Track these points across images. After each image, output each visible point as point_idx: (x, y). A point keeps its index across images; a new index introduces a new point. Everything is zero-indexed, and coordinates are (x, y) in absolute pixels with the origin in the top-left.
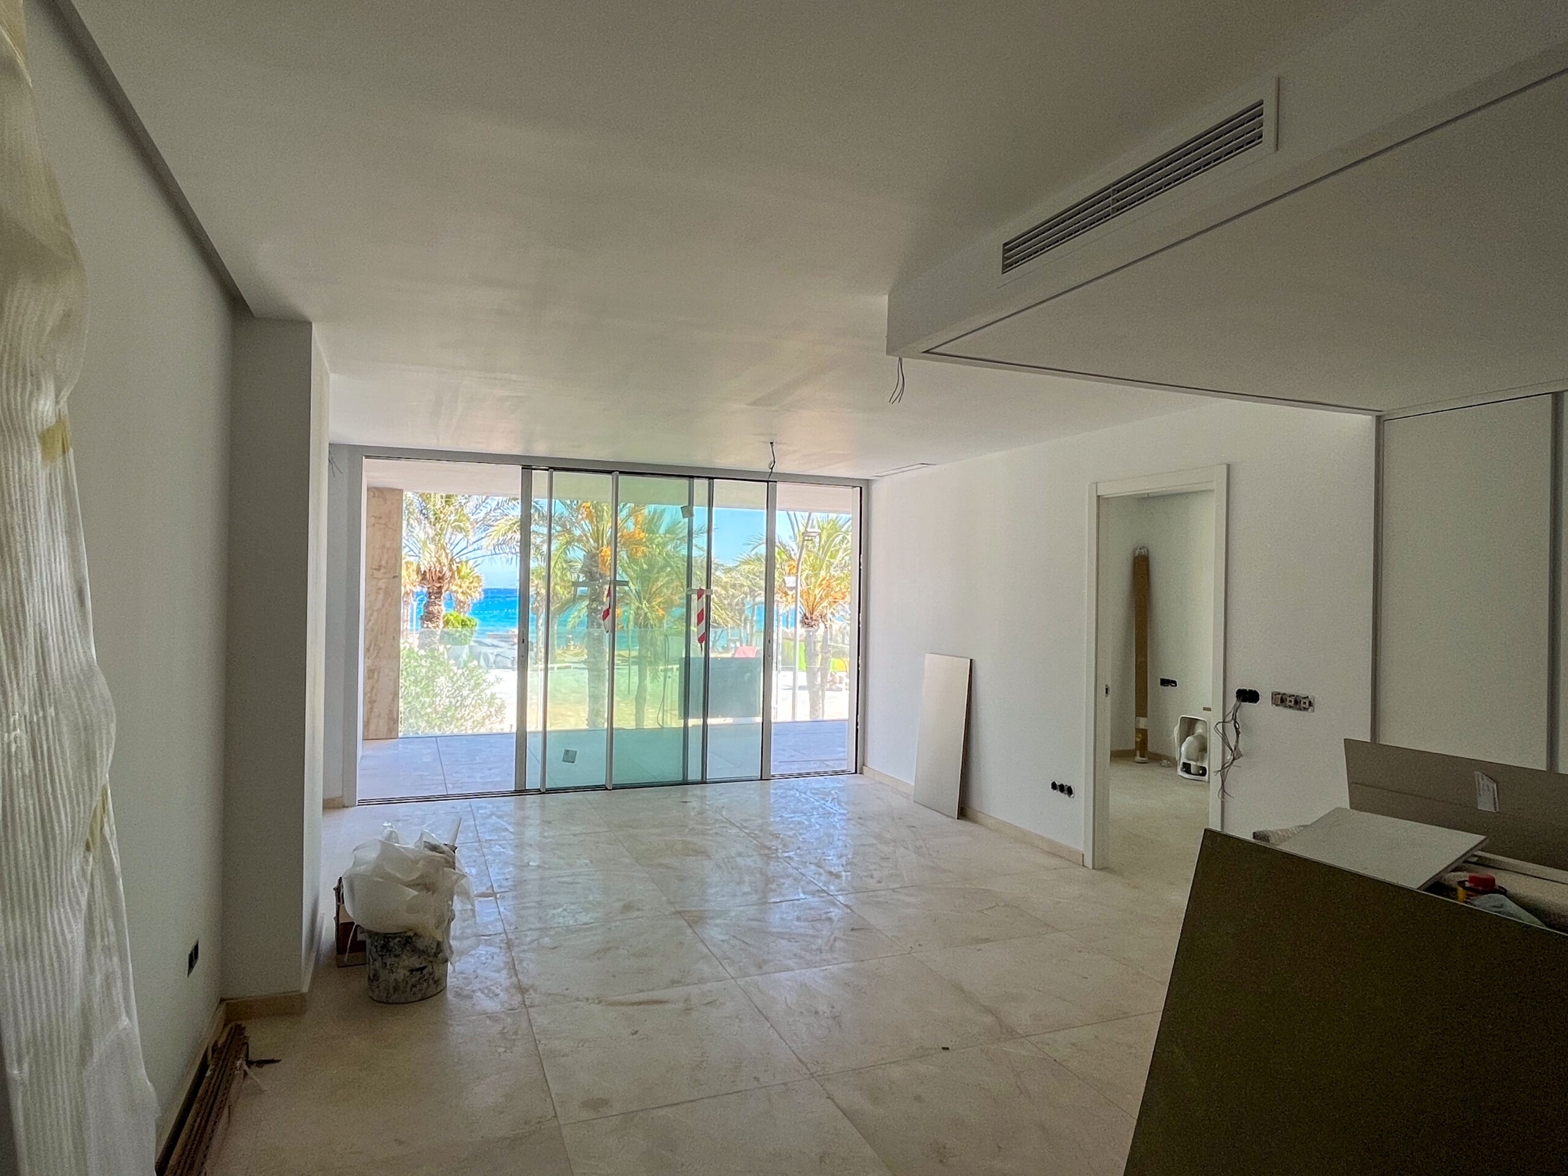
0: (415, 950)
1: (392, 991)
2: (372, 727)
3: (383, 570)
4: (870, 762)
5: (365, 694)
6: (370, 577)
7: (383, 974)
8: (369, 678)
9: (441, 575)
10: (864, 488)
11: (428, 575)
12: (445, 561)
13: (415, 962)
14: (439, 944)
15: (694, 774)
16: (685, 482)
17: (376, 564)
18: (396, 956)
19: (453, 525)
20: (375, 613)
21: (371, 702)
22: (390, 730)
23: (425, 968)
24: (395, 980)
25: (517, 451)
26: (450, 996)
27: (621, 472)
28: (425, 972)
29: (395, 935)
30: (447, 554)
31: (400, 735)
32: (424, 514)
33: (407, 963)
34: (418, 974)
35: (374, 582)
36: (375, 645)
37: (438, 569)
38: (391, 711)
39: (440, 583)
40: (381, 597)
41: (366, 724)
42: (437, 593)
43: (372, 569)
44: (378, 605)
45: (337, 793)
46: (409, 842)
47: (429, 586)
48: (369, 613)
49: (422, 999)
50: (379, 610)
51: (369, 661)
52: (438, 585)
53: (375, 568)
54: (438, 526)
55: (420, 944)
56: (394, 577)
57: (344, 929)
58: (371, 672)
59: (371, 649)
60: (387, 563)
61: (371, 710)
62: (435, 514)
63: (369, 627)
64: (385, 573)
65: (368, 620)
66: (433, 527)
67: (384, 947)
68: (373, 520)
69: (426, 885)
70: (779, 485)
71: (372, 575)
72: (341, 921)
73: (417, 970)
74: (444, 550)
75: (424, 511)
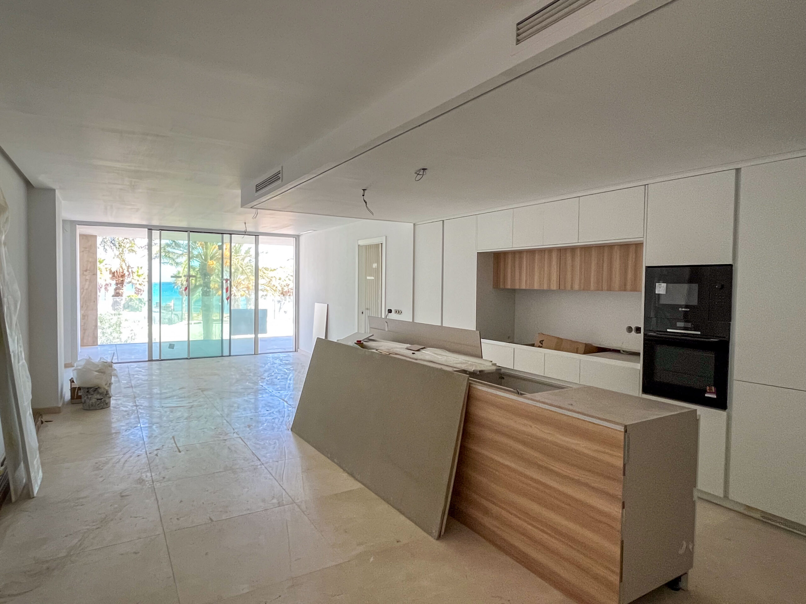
0: (98, 393)
1: (91, 406)
2: (85, 341)
3: (88, 272)
4: (301, 347)
5: (81, 326)
6: (82, 274)
7: (88, 401)
8: (83, 319)
9: (123, 274)
10: (297, 238)
11: (115, 274)
12: (126, 268)
13: (99, 397)
14: (107, 392)
15: (226, 353)
16: (220, 235)
17: (85, 269)
18: (92, 395)
19: (129, 249)
20: (85, 291)
21: (84, 330)
22: (94, 342)
23: (102, 399)
24: (92, 402)
25: (144, 223)
26: (112, 408)
27: (191, 231)
28: (102, 400)
29: (91, 388)
30: (126, 264)
31: (99, 343)
32: (113, 243)
33: (96, 397)
34: (100, 401)
35: (84, 277)
36: (85, 304)
37: (121, 271)
38: (94, 334)
39: (122, 278)
40: (88, 283)
41: (82, 339)
42: (121, 283)
43: (83, 271)
44: (86, 287)
45: (69, 361)
46: (96, 360)
47: (117, 280)
48: (82, 290)
49: (101, 409)
50: (87, 289)
51: (83, 312)
52: (122, 279)
53: (84, 271)
54: (121, 249)
55: (100, 391)
56: (94, 274)
57: (73, 390)
58: (84, 317)
59: (84, 306)
60: (90, 268)
61: (84, 333)
62: (119, 243)
63: (82, 296)
64: (89, 273)
65: (81, 293)
66: (118, 250)
67: (88, 392)
68: (83, 249)
69: (101, 371)
70: (260, 237)
71: (83, 273)
72: (72, 387)
73: (99, 399)
74: (124, 262)
75: (113, 242)
